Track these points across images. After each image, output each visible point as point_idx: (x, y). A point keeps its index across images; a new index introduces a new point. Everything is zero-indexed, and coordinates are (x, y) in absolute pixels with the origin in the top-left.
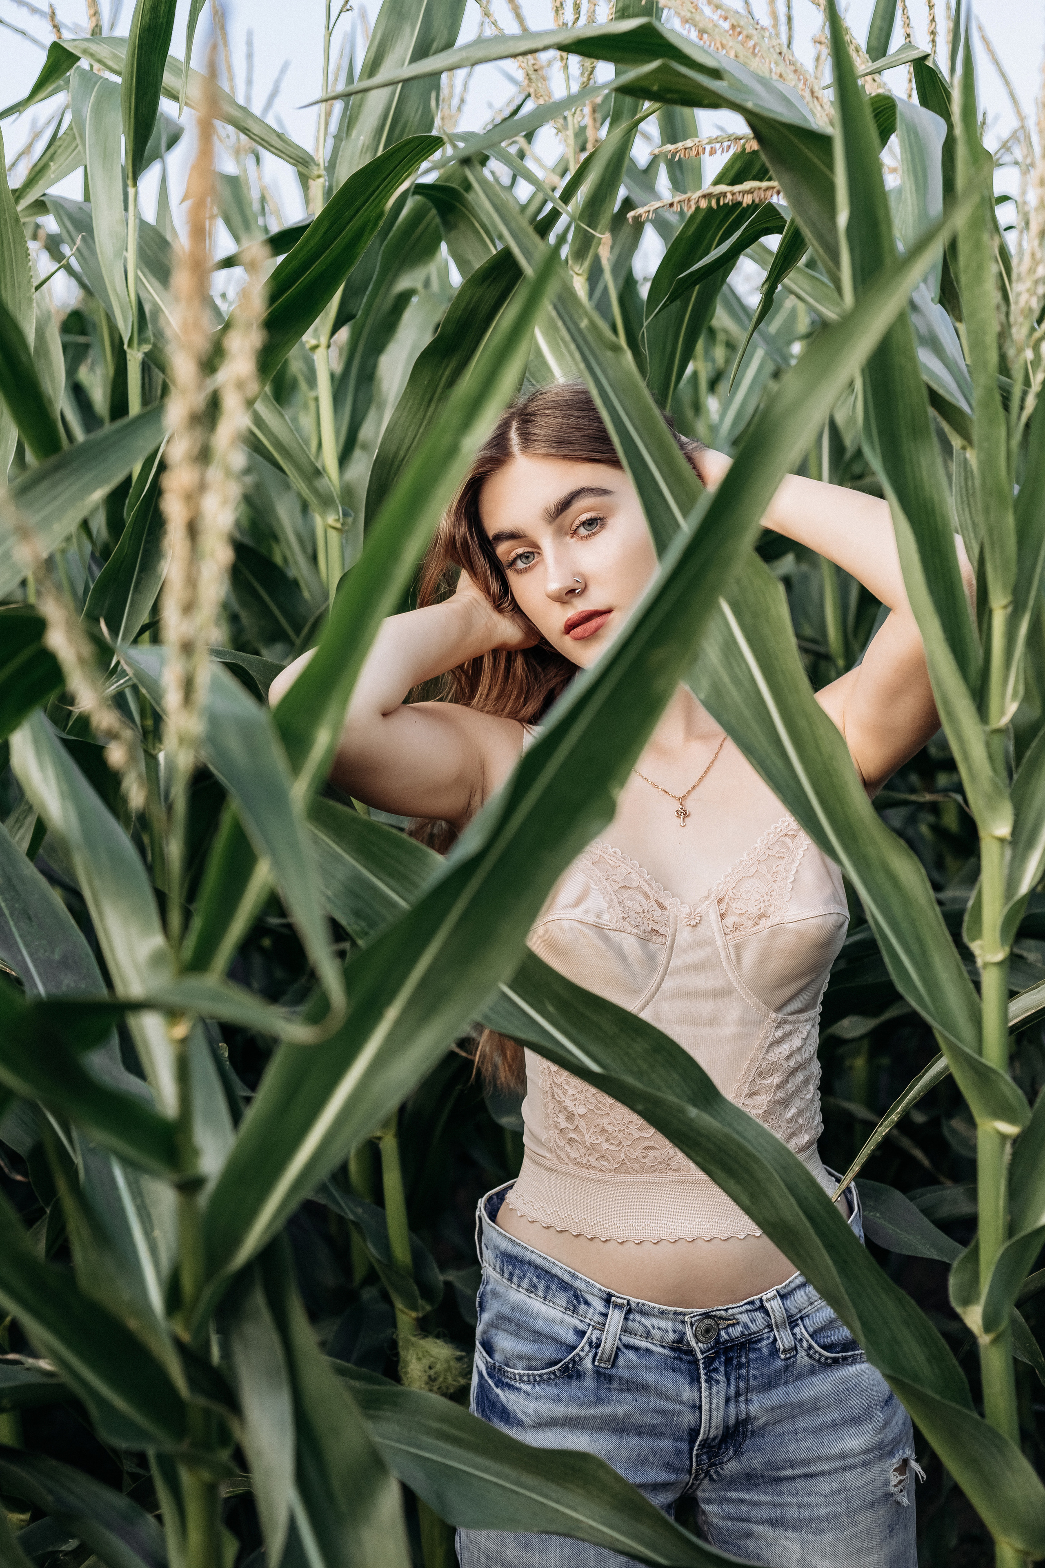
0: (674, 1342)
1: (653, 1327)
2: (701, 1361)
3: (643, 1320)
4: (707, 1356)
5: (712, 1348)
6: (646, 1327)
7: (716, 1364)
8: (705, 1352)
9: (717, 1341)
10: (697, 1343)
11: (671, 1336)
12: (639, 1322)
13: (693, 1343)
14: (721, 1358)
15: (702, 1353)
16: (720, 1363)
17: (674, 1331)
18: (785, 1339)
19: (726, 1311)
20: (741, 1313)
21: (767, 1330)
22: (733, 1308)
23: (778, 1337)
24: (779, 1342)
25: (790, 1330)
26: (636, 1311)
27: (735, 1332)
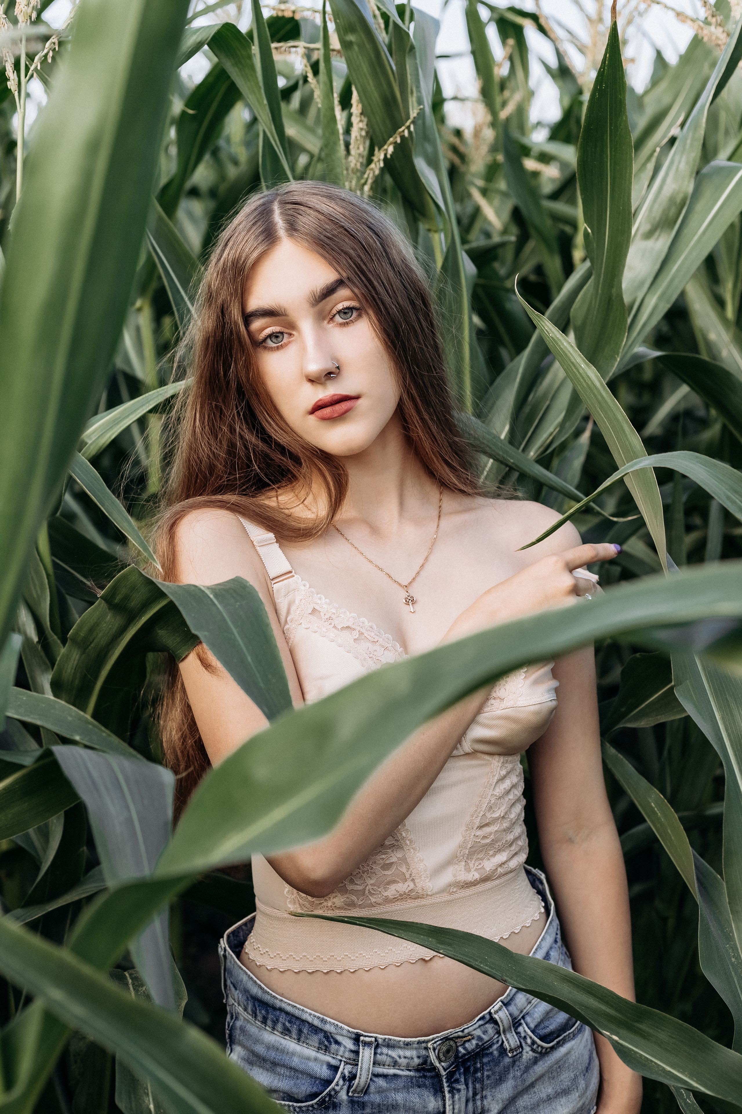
0: (419, 1065)
1: (400, 1057)
2: (444, 1077)
3: (390, 1052)
4: (449, 1071)
5: (453, 1064)
6: (393, 1058)
7: (457, 1076)
8: (448, 1069)
9: (457, 1057)
10: (440, 1063)
11: (417, 1061)
12: (387, 1055)
13: (437, 1064)
14: (460, 1069)
15: (445, 1070)
16: (460, 1074)
17: (419, 1057)
18: (511, 1040)
19: (463, 1031)
20: (475, 1030)
21: (496, 1036)
22: (468, 1028)
23: (504, 1039)
24: (506, 1043)
25: (515, 1031)
26: (384, 1046)
27: (471, 1046)
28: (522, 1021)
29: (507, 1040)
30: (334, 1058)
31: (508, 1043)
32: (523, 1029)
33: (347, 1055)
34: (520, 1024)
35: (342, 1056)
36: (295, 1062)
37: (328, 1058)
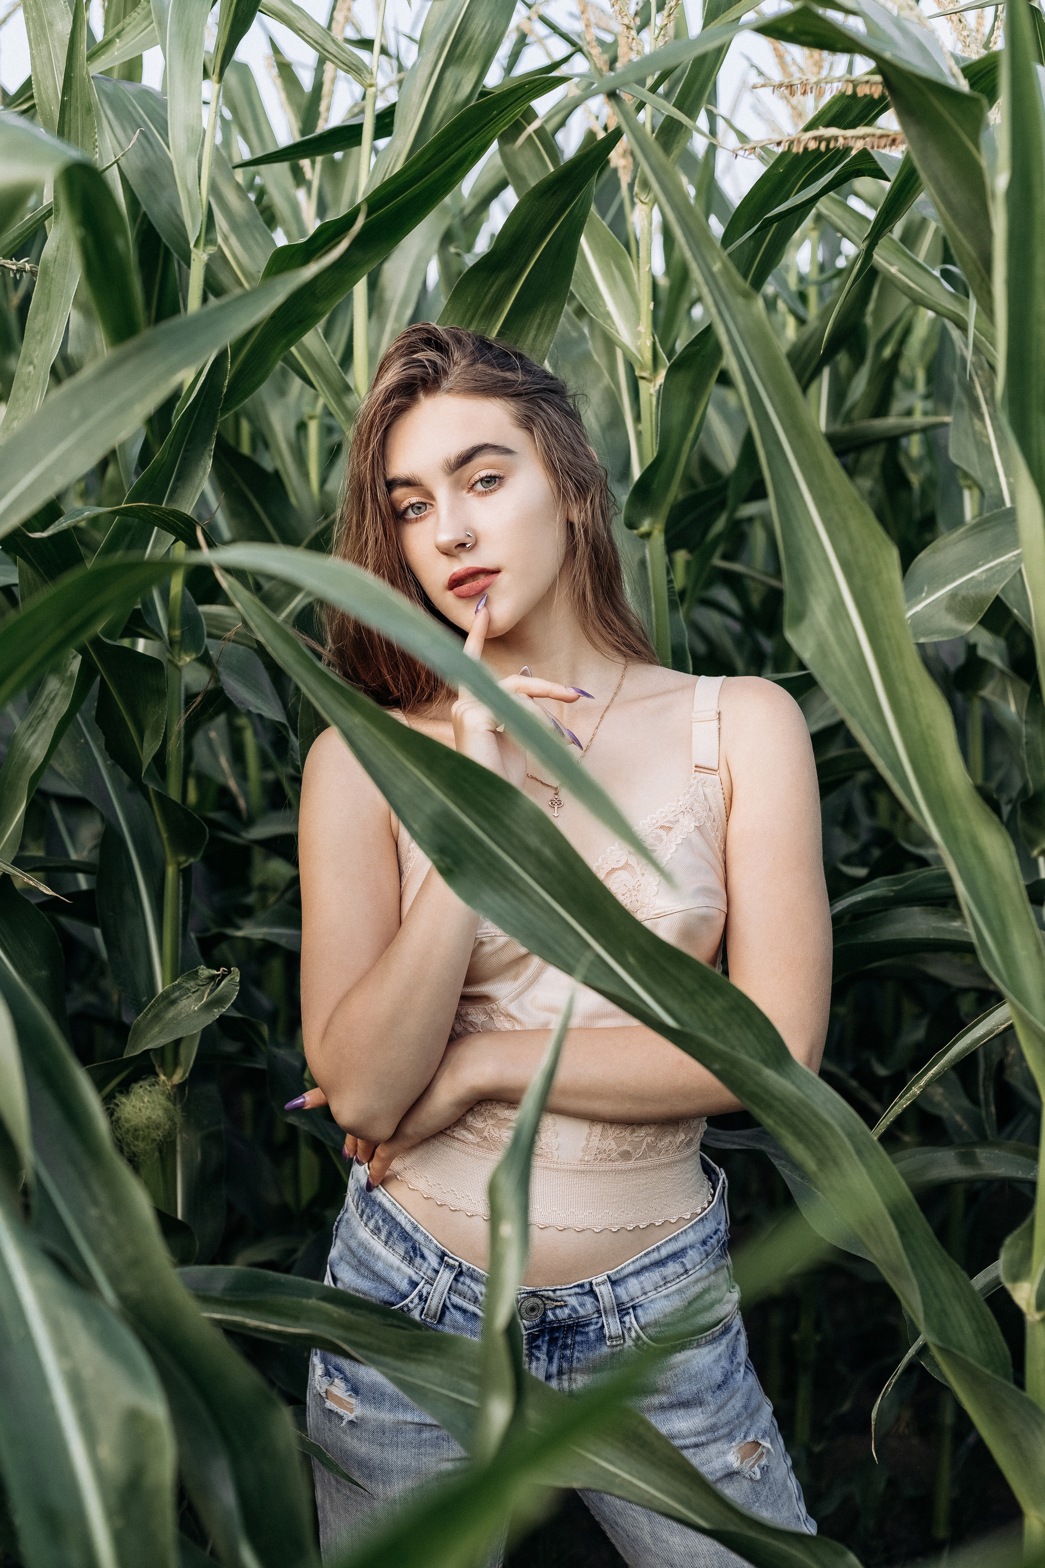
3: (472, 1285)
4: (531, 1333)
5: (537, 1326)
7: (539, 1342)
9: (543, 1320)
12: (469, 1287)
14: (545, 1336)
16: (543, 1341)
18: (613, 1326)
19: (554, 1291)
20: (570, 1295)
21: (596, 1315)
22: (561, 1290)
23: (605, 1322)
24: (606, 1326)
25: (620, 1319)
26: (468, 1276)
27: (563, 1313)
28: (631, 1310)
29: (608, 1324)
30: (417, 1273)
31: (609, 1328)
32: (630, 1319)
33: (430, 1273)
34: (628, 1313)
35: (424, 1273)
36: (379, 1267)
37: (410, 1271)
